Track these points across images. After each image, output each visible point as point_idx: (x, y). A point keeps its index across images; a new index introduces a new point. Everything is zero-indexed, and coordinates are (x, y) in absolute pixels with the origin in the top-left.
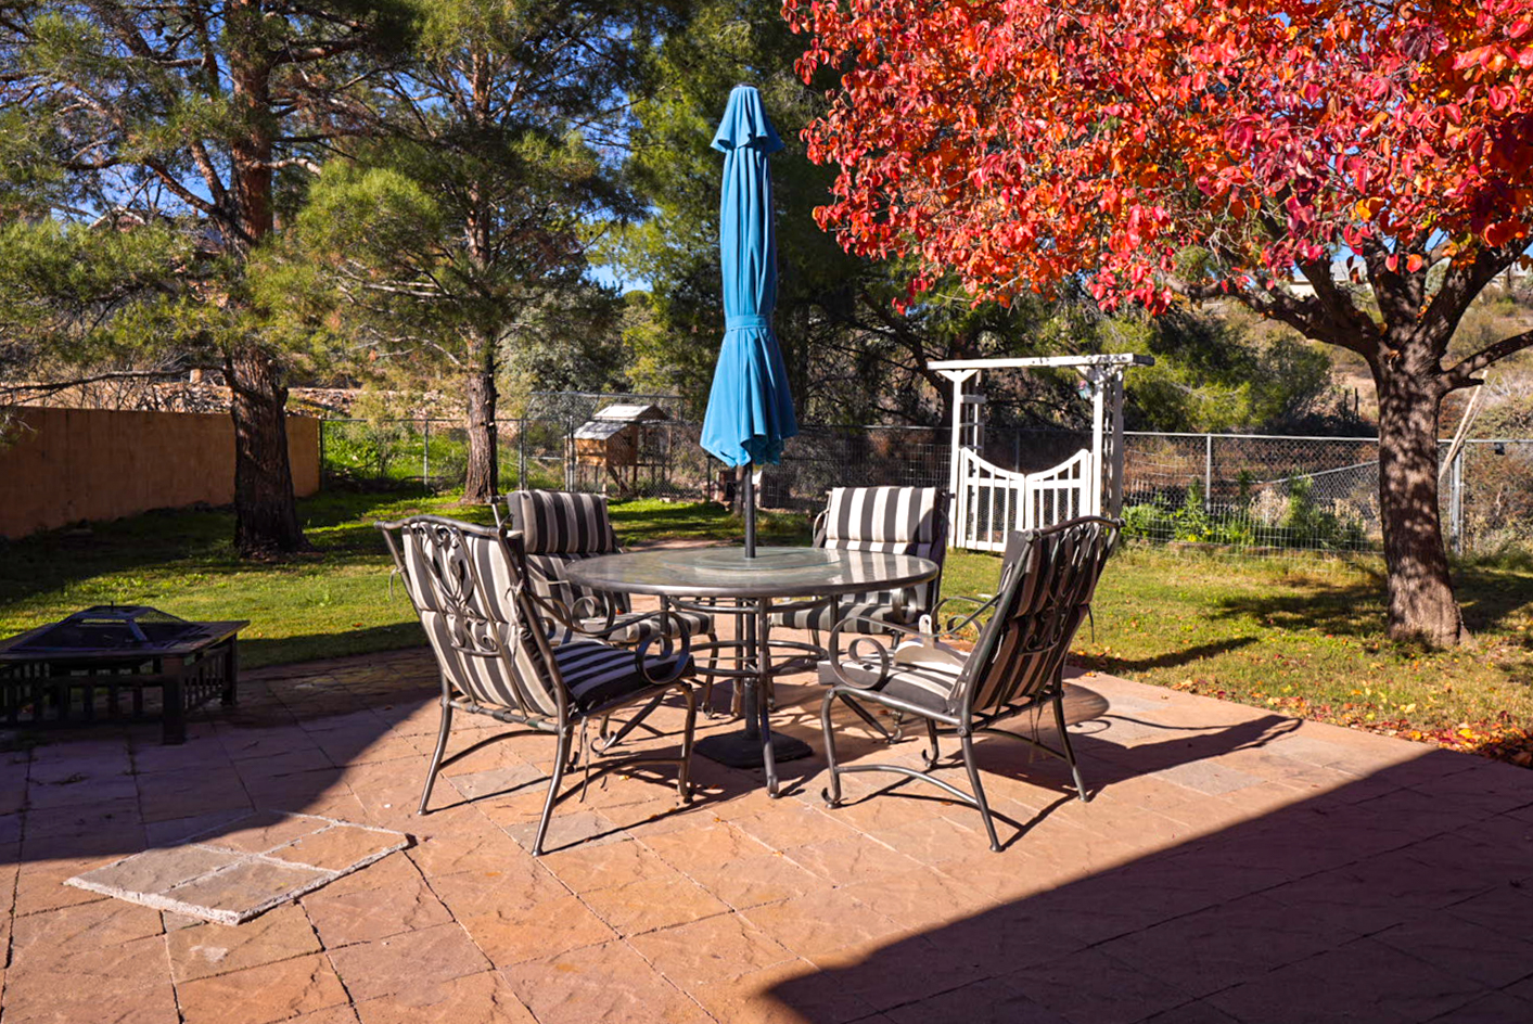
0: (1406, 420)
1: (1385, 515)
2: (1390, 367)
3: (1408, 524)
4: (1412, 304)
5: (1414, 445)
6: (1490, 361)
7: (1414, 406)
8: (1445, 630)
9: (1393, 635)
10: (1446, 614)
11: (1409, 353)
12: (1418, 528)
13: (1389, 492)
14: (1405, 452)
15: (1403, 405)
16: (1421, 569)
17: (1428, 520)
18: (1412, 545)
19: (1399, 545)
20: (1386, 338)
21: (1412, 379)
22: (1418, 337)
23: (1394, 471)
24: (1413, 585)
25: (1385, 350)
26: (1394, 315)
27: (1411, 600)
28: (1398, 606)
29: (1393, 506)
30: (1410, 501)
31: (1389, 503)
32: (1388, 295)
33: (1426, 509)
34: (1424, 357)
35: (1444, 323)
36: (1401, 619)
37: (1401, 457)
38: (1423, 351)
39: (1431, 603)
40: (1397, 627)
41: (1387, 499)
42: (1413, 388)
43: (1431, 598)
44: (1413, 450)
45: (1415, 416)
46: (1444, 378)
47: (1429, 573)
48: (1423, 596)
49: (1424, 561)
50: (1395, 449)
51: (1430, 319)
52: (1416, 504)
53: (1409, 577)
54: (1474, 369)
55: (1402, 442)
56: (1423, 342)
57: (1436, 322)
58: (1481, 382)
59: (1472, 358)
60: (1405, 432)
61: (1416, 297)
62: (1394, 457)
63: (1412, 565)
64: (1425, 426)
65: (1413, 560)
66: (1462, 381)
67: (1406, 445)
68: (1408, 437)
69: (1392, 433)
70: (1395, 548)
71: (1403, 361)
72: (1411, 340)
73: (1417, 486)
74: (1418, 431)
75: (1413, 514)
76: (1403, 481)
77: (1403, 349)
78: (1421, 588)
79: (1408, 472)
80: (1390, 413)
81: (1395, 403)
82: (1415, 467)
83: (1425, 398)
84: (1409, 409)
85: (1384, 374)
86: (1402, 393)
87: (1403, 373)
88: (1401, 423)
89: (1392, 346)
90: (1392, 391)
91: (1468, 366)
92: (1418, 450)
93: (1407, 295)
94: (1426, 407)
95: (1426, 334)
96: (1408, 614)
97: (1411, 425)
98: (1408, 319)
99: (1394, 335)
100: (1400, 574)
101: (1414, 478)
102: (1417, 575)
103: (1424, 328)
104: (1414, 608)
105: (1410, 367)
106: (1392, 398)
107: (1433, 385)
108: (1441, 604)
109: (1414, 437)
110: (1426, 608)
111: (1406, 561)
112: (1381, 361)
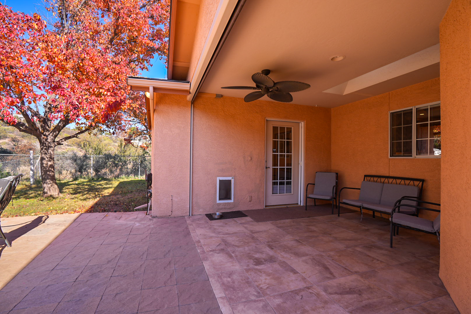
0: (48, 151)
1: (42, 171)
2: (44, 140)
3: (48, 173)
4: (49, 127)
5: (50, 156)
6: (65, 140)
7: (50, 148)
8: (57, 194)
9: (45, 197)
10: (57, 190)
11: (49, 137)
12: (50, 174)
13: (43, 166)
14: (48, 158)
15: (47, 148)
16: (51, 182)
17: (53, 172)
18: (49, 177)
19: (46, 177)
20: (43, 134)
21: (49, 143)
22: (51, 134)
23: (45, 162)
24: (49, 185)
25: (43, 136)
26: (44, 129)
27: (49, 189)
28: (46, 190)
29: (45, 169)
30: (49, 168)
31: (44, 169)
32: (43, 125)
33: (52, 170)
34: (52, 139)
35: (57, 132)
36: (47, 193)
37: (46, 159)
38: (52, 137)
39: (53, 189)
40: (46, 195)
41: (43, 168)
42: (49, 145)
43: (53, 188)
44: (49, 158)
45: (50, 151)
46: (56, 143)
47: (53, 183)
48: (52, 188)
49: (52, 180)
50: (45, 157)
51: (54, 131)
52: (50, 169)
53: (49, 184)
54: (62, 142)
55: (47, 156)
56: (52, 136)
57: (55, 132)
58: (63, 144)
59: (62, 139)
60: (47, 153)
61: (50, 126)
62: (45, 159)
63: (49, 181)
64: (52, 153)
65: (49, 180)
66: (59, 144)
67: (48, 157)
68: (48, 155)
69: (44, 154)
70: (45, 178)
71: (47, 139)
72: (49, 135)
73: (50, 165)
74: (50, 154)
75: (49, 171)
76: (47, 164)
77: (47, 136)
78: (51, 186)
79: (48, 162)
80: (44, 150)
81: (45, 148)
82: (50, 161)
83: (52, 147)
84: (49, 149)
85: (42, 141)
86: (47, 145)
87: (47, 142)
88: (46, 152)
89: (44, 135)
90: (45, 145)
91: (61, 141)
92: (51, 158)
93: (48, 125)
94: (52, 149)
95: (53, 134)
96: (48, 192)
97: (49, 152)
98: (48, 131)
99: (44, 133)
100: (46, 183)
101: (50, 163)
102: (51, 183)
103: (53, 133)
104: (50, 190)
105: (49, 140)
106: (44, 146)
107: (53, 144)
108: (55, 189)
109: (49, 155)
110: (52, 190)
111: (48, 181)
112: (42, 139)
